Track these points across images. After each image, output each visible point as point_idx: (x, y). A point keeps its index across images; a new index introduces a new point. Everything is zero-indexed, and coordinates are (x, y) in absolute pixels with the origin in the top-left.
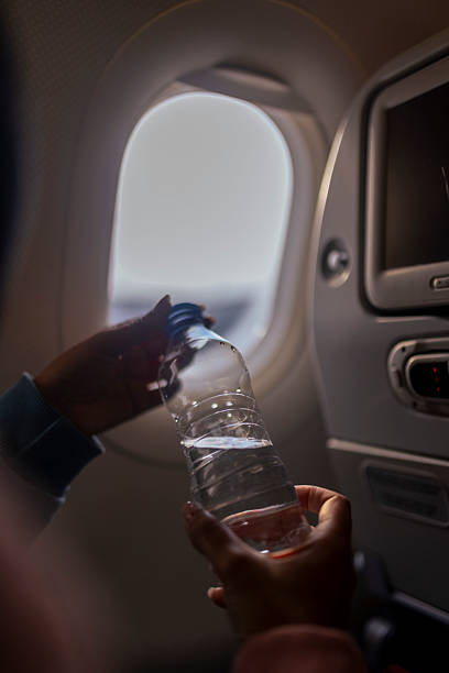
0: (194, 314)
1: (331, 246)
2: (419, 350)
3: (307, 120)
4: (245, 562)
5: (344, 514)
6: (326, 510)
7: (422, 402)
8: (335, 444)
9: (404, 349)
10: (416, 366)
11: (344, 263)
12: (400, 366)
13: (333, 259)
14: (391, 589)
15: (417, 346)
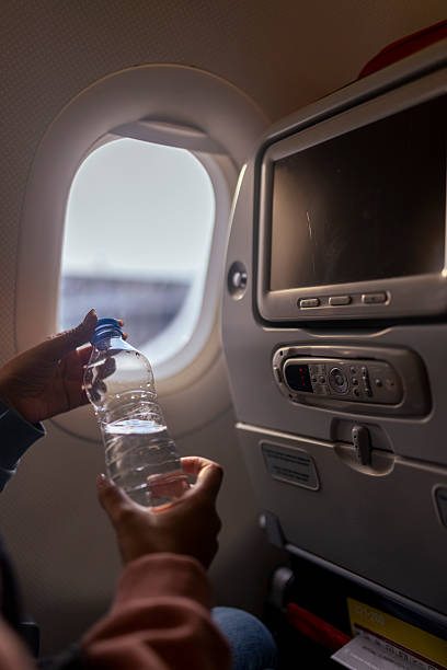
0: (115, 328)
1: (234, 268)
2: (292, 354)
3: (223, 158)
4: (130, 516)
5: (216, 477)
6: (202, 474)
7: (295, 394)
8: (240, 426)
9: (281, 353)
10: (290, 367)
11: (243, 281)
12: (279, 366)
13: (237, 277)
14: (285, 542)
15: (290, 350)
